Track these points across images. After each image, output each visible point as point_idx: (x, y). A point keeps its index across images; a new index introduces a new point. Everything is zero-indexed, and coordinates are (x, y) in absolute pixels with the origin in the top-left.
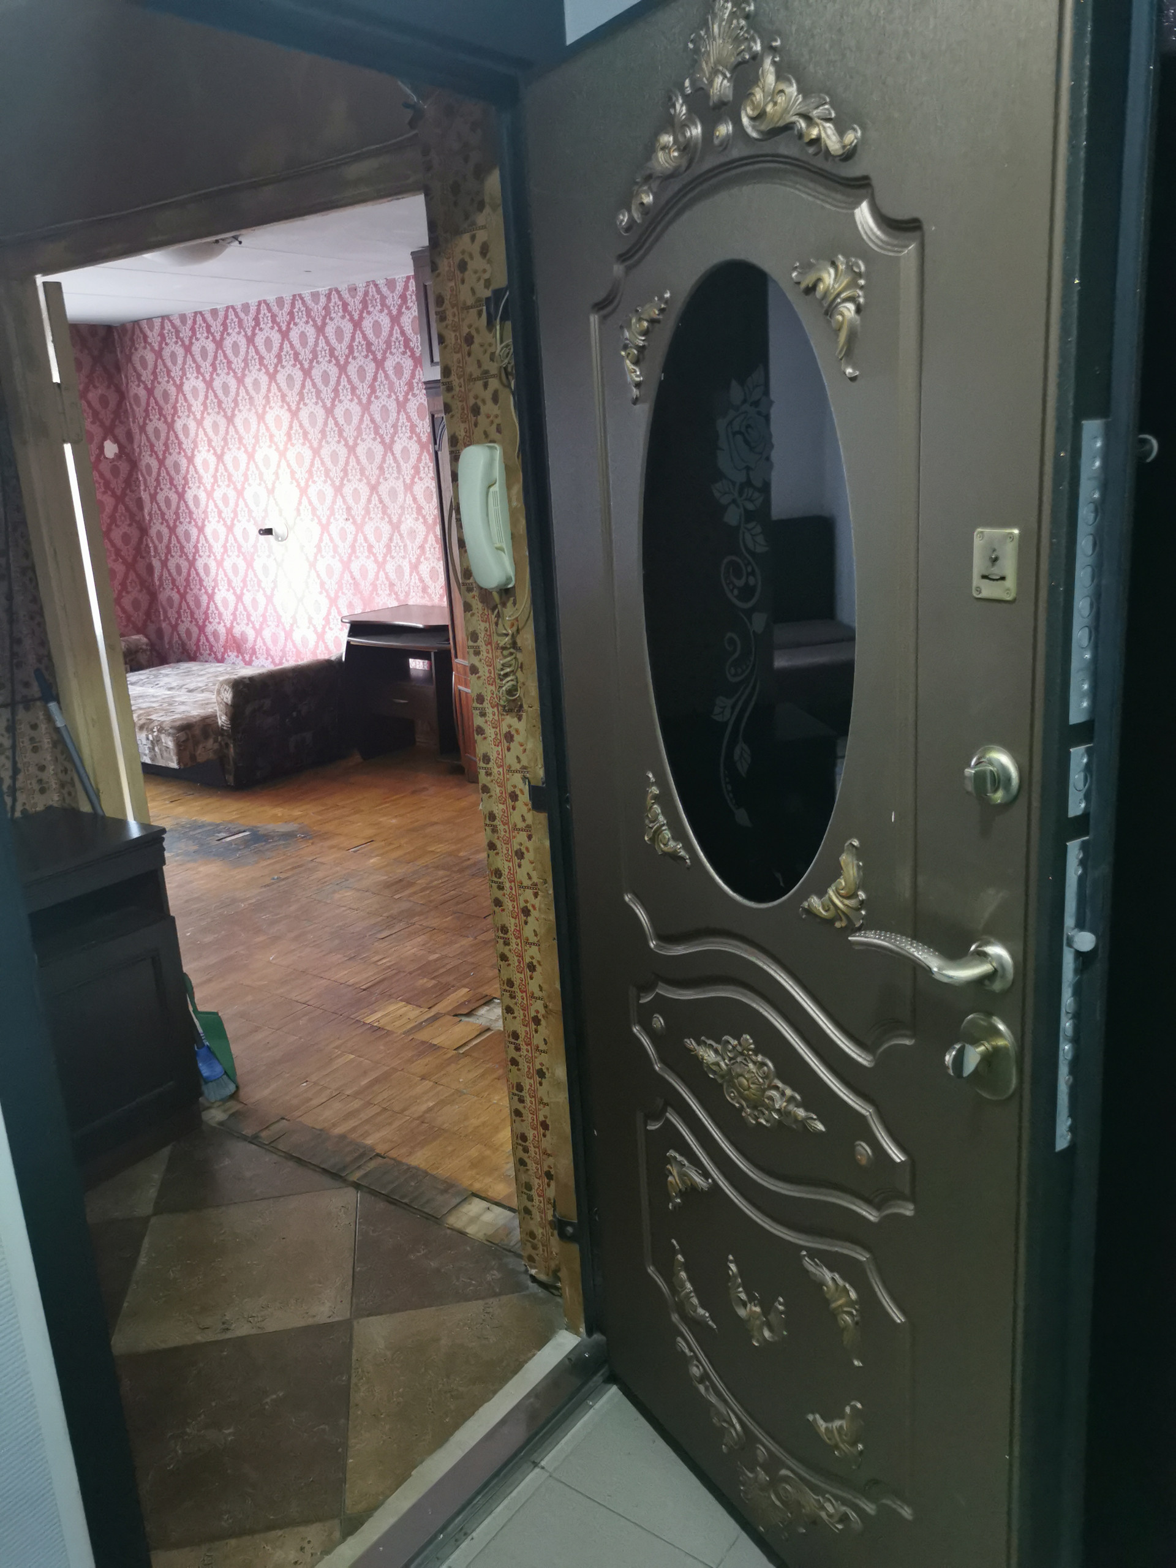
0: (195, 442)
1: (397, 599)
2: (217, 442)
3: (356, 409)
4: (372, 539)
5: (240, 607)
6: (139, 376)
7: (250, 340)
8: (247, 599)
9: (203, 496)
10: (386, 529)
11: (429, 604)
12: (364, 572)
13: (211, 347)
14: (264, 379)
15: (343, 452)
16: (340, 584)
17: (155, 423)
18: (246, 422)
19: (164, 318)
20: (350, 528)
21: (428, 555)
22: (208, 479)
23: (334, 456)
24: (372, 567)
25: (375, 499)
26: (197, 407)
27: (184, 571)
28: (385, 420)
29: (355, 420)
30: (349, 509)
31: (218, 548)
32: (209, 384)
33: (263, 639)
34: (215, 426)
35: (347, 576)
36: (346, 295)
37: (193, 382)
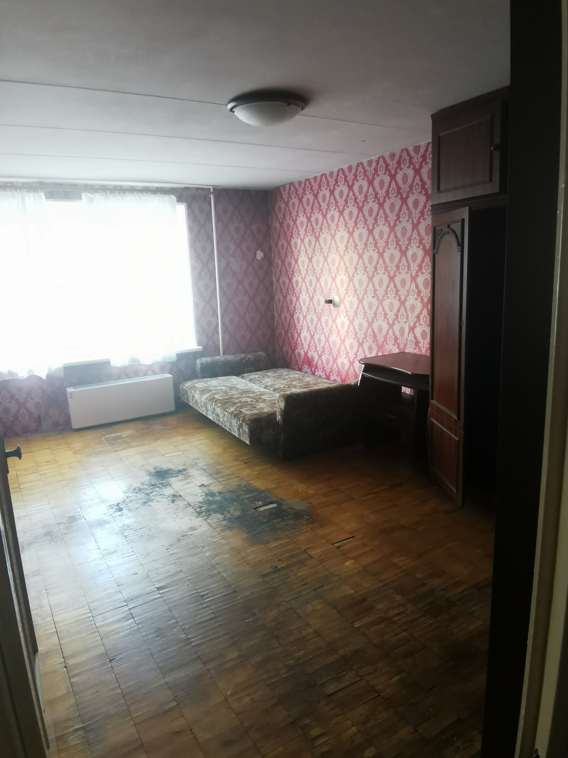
0: (299, 251)
1: (399, 347)
2: (310, 251)
3: (386, 230)
4: (387, 309)
5: (312, 342)
6: (277, 216)
7: (332, 193)
8: (316, 337)
9: (300, 280)
10: (396, 304)
11: (419, 353)
12: (380, 329)
13: (312, 198)
14: (337, 214)
15: (376, 256)
16: (365, 334)
17: (283, 242)
18: (325, 240)
19: (292, 184)
20: (375, 302)
21: (421, 322)
22: (303, 272)
23: (371, 259)
24: (385, 327)
25: (392, 285)
26: (302, 232)
27: (288, 320)
28: (404, 236)
29: (385, 236)
30: (375, 291)
31: (304, 309)
32: (309, 219)
33: (322, 361)
34: (310, 242)
35: (370, 331)
36: (388, 160)
37: (302, 219)
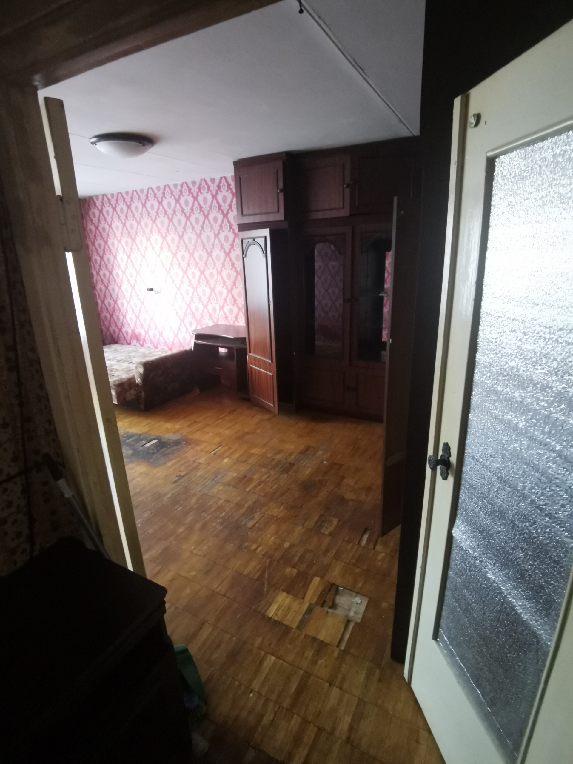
0: (117, 250)
1: (213, 321)
2: (127, 250)
3: (194, 237)
4: (201, 294)
5: (138, 321)
6: (92, 221)
7: (144, 205)
8: (141, 318)
9: (120, 273)
10: (208, 291)
11: (228, 324)
12: (197, 309)
13: (125, 208)
14: (150, 222)
15: (187, 255)
16: (185, 314)
17: (99, 241)
18: (141, 241)
19: (104, 195)
20: (191, 290)
21: (228, 303)
22: (123, 266)
23: (183, 257)
24: (201, 308)
25: (203, 277)
26: (118, 234)
27: (112, 305)
28: (208, 242)
29: (194, 242)
30: (190, 281)
31: (127, 296)
32: (124, 225)
33: (149, 336)
34: (127, 243)
35: (189, 310)
36: (190, 185)
37: (116, 224)
